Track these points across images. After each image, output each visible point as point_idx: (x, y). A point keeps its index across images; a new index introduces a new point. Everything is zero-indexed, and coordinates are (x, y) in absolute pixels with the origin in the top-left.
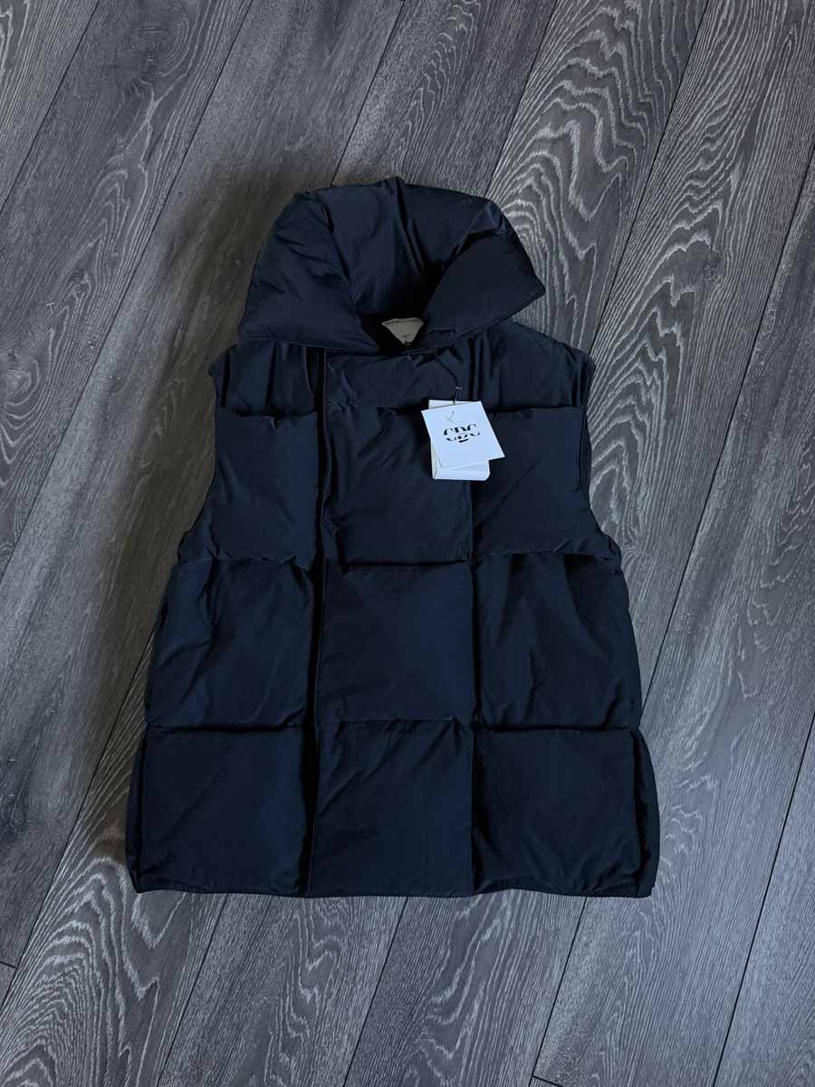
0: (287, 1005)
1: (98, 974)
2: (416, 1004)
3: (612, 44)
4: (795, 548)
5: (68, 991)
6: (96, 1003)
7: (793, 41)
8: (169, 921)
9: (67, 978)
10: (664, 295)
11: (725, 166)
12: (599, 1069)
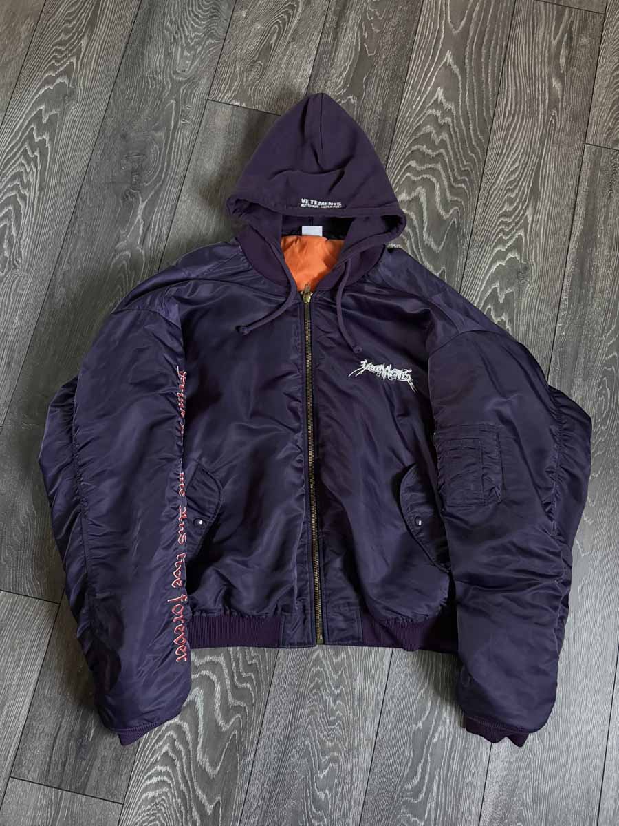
0: (309, 804)
1: (179, 800)
2: (395, 790)
3: (438, 134)
4: (601, 452)
5: (160, 815)
6: (180, 821)
7: (555, 120)
8: (223, 757)
9: (158, 806)
10: (494, 295)
11: (523, 206)
12: (522, 819)
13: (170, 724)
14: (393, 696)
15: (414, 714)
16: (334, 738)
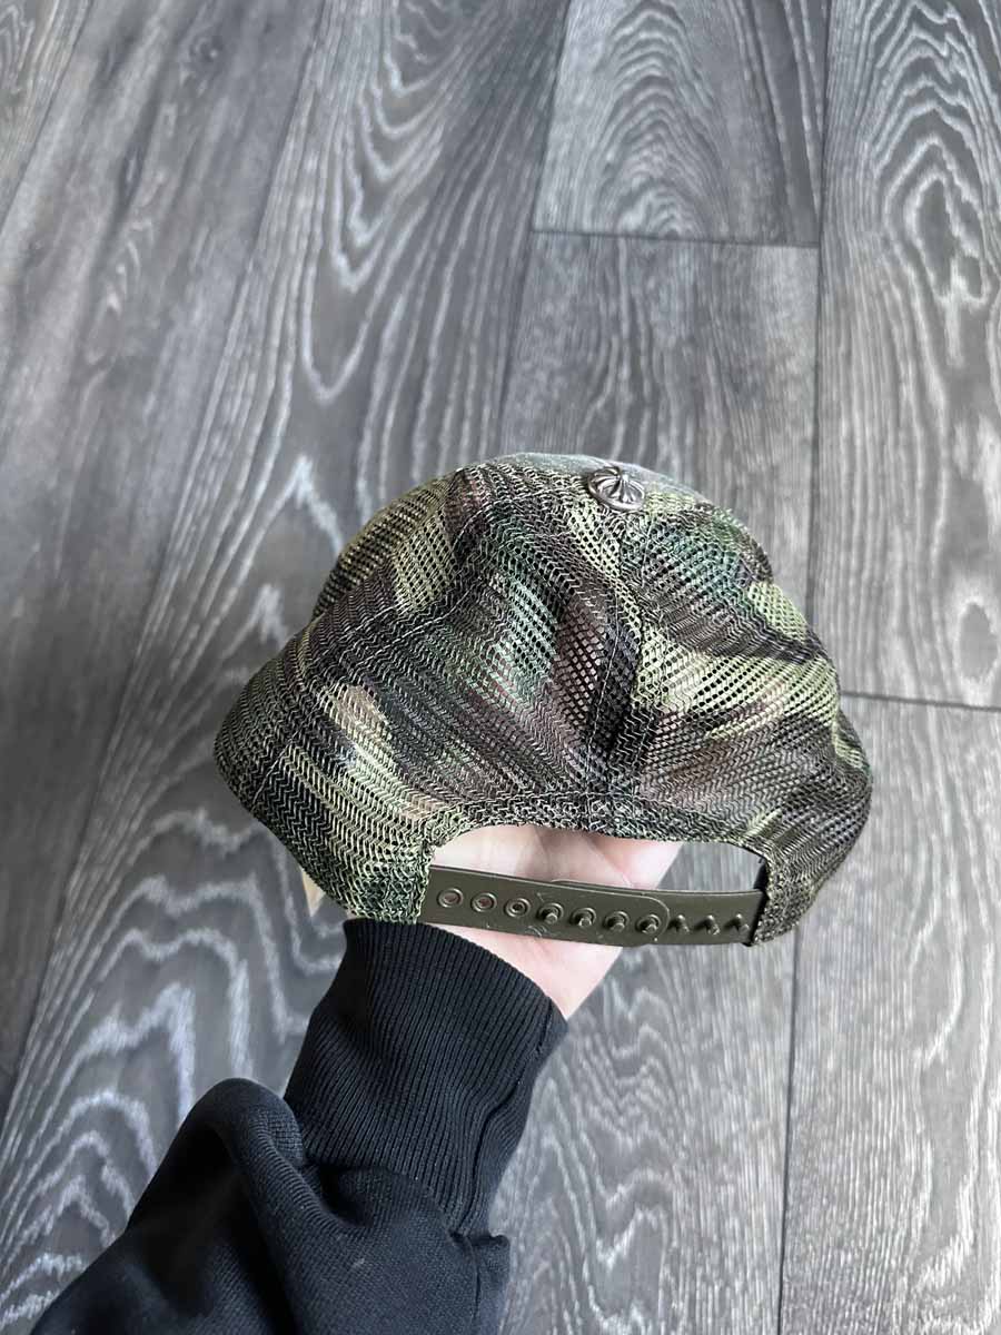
13: (89, 1110)
14: (828, 960)
15: (910, 1014)
16: (639, 1119)
